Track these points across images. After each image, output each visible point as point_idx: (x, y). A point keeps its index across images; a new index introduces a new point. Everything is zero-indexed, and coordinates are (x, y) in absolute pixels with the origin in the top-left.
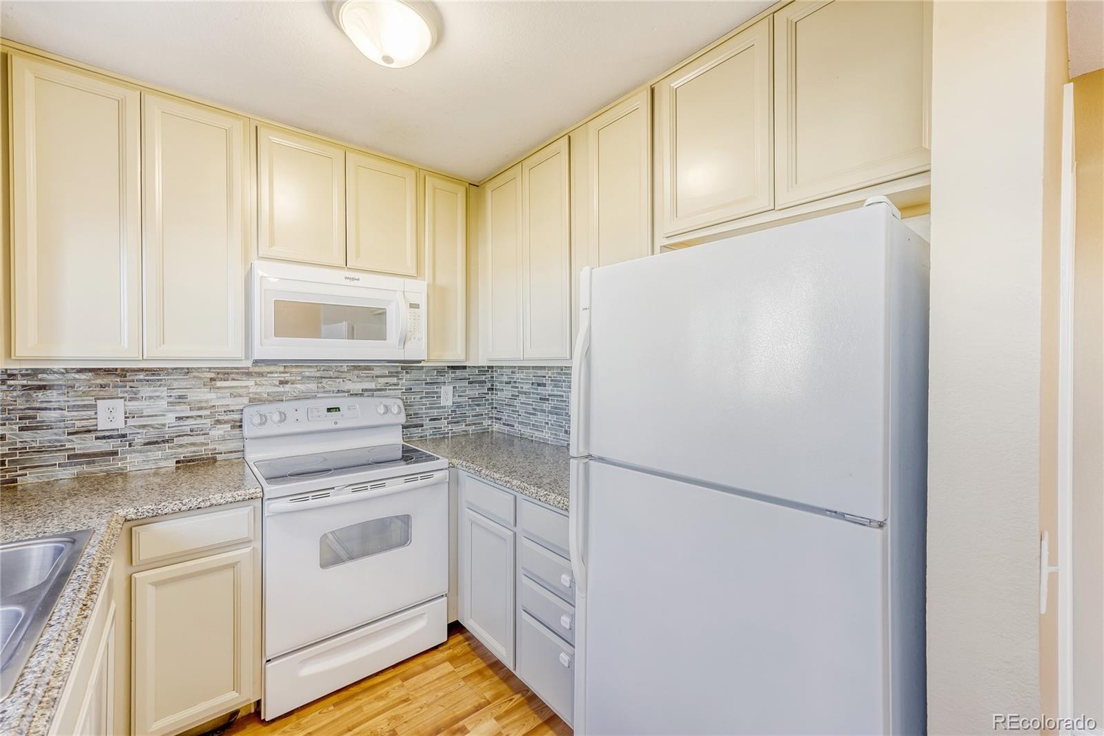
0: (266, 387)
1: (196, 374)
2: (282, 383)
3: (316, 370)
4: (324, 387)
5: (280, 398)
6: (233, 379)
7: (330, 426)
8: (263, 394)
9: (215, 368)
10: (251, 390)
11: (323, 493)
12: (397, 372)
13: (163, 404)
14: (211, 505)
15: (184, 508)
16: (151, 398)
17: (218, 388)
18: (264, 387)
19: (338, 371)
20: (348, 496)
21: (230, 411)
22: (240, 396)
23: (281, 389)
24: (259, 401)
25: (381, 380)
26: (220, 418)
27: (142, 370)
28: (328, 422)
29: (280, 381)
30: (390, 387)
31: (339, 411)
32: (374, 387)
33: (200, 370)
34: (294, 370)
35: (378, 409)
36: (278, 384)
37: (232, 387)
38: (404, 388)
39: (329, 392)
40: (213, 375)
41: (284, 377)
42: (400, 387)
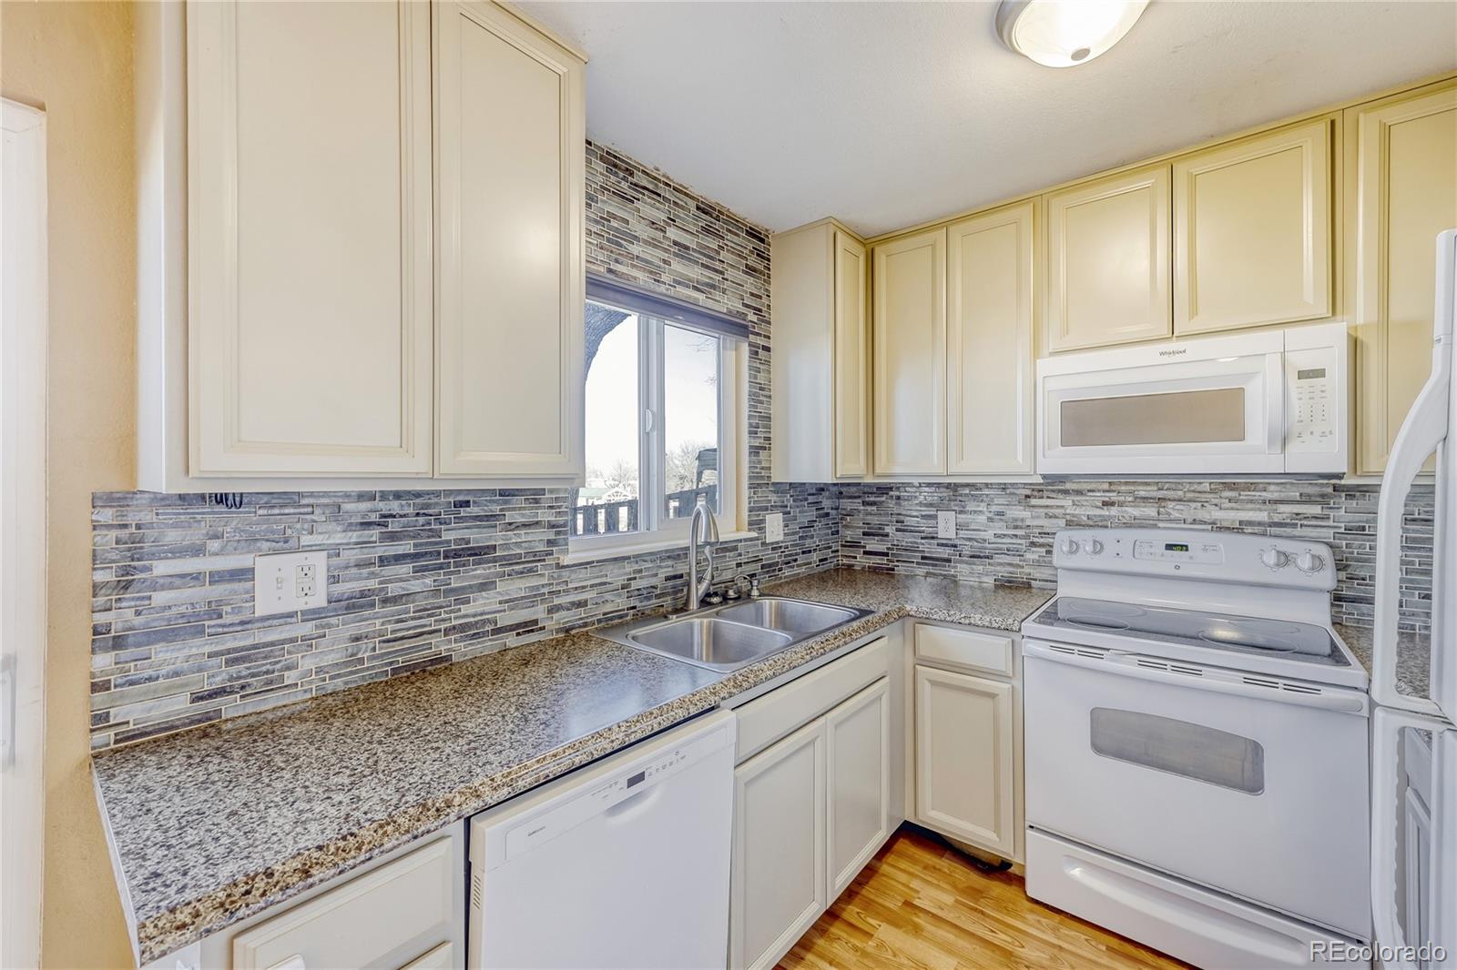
0: (1086, 510)
1: (1012, 490)
2: (1105, 504)
3: (1156, 488)
4: (1169, 514)
5: (1105, 523)
6: (1048, 497)
7: (1168, 569)
8: (1082, 517)
9: (1031, 484)
10: (1068, 511)
11: (1097, 651)
12: (1323, 496)
13: (982, 519)
14: (970, 624)
15: (948, 619)
16: (975, 512)
17: (1033, 506)
18: (1084, 508)
19: (1194, 491)
20: (1130, 667)
21: (1045, 534)
22: (1056, 517)
23: (1105, 512)
24: (1077, 525)
25: (1282, 508)
26: (1035, 540)
27: (967, 485)
28: (1167, 564)
29: (1103, 502)
30: (1305, 522)
31: (1187, 550)
32: (1266, 519)
33: (1015, 486)
34: (1123, 488)
35: (1265, 558)
36: (1100, 505)
37: (1047, 506)
38: (1343, 525)
39: (1176, 520)
40: (1028, 492)
41: (1109, 497)
42: (1331, 523)
